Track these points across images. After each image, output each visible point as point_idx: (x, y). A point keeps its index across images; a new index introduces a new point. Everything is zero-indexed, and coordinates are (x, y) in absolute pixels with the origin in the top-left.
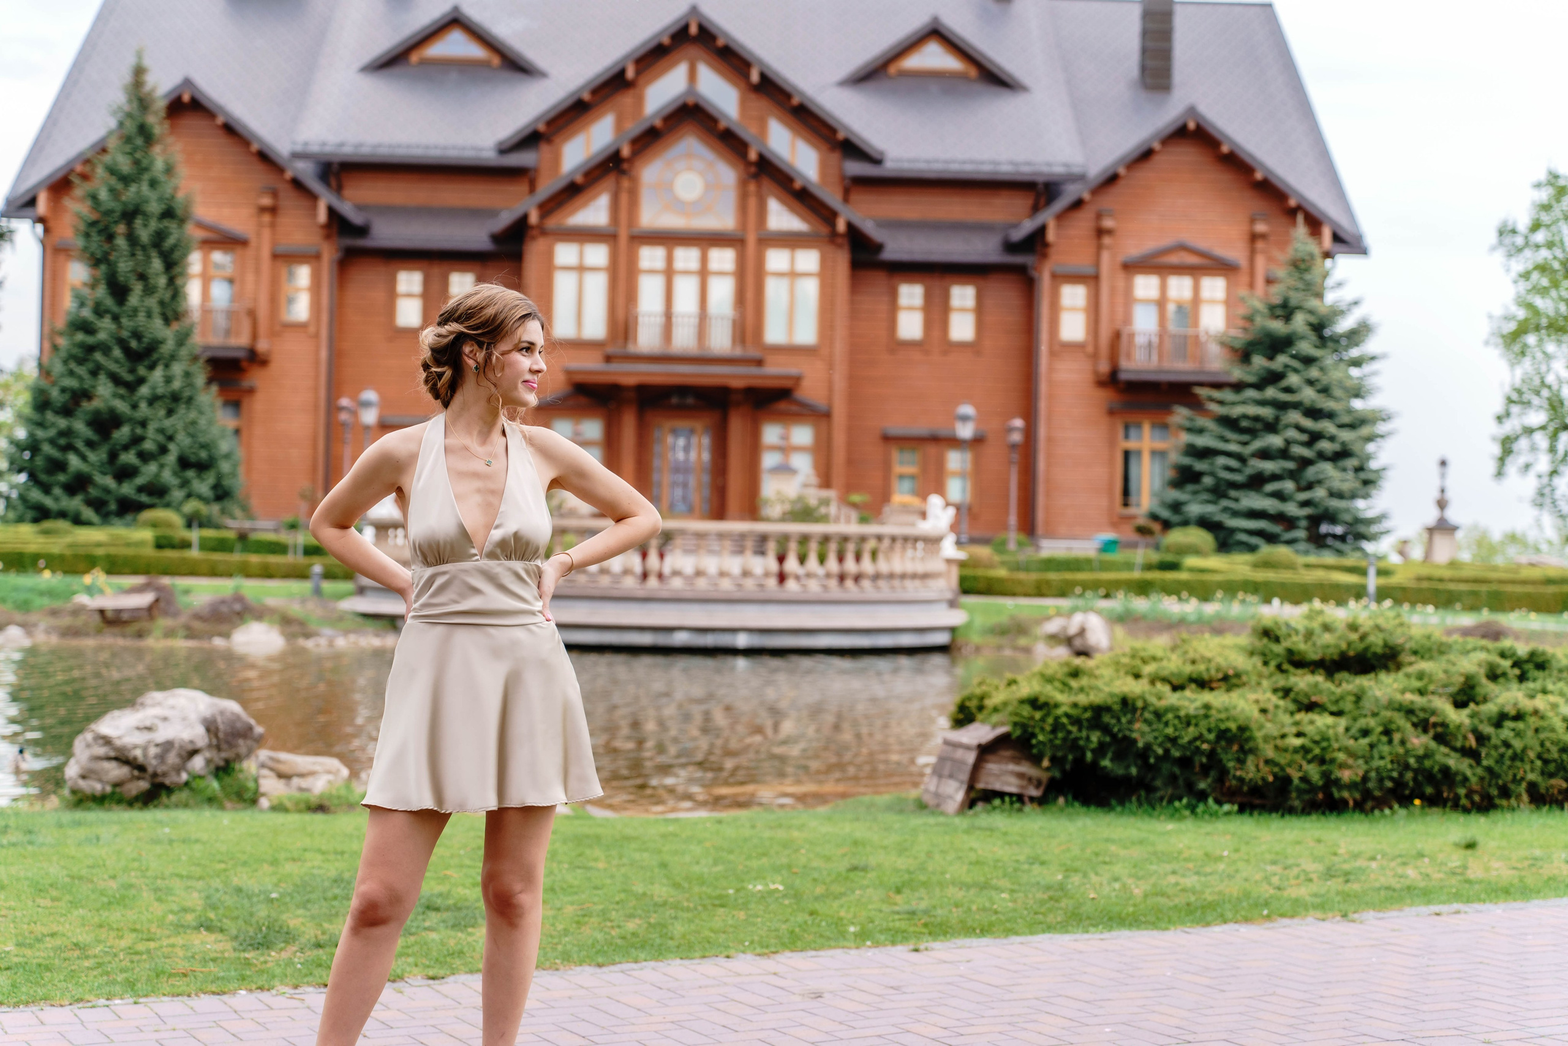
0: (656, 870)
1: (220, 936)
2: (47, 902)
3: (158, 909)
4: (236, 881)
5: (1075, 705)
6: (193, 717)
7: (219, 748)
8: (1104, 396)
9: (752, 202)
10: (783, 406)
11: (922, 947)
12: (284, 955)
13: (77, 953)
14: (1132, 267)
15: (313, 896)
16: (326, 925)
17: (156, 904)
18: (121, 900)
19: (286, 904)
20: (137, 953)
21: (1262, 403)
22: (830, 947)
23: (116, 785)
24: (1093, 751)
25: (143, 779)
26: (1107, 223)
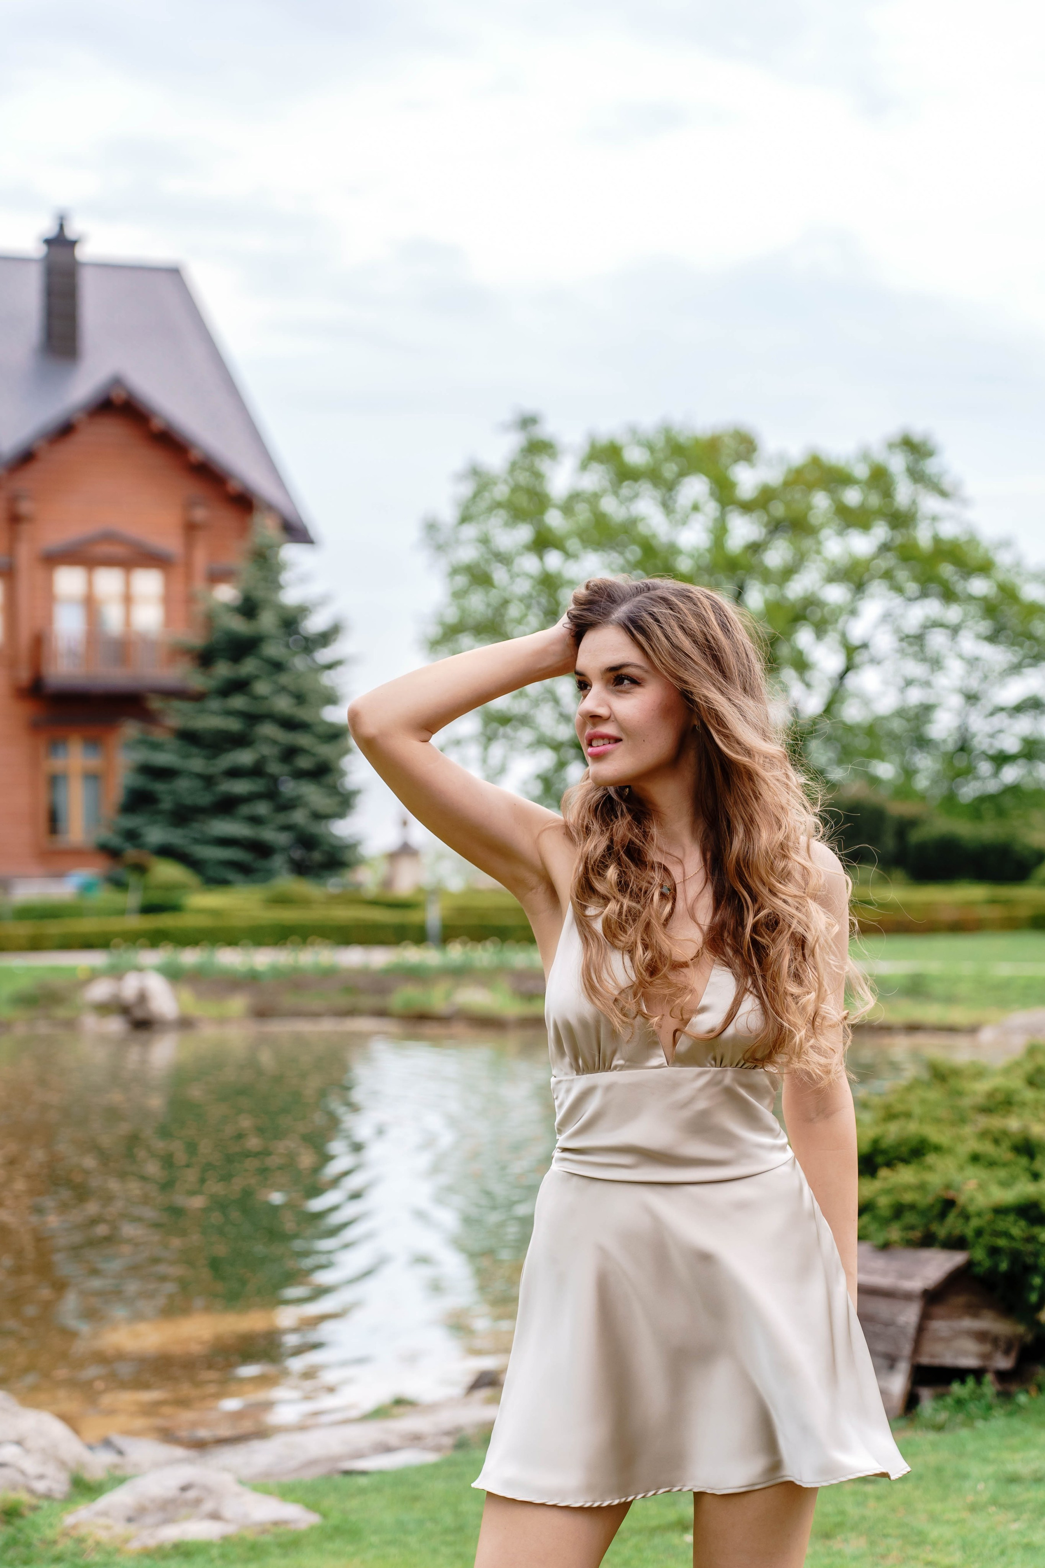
8: (23, 711)
14: (54, 559)
21: (229, 713)
26: (25, 507)
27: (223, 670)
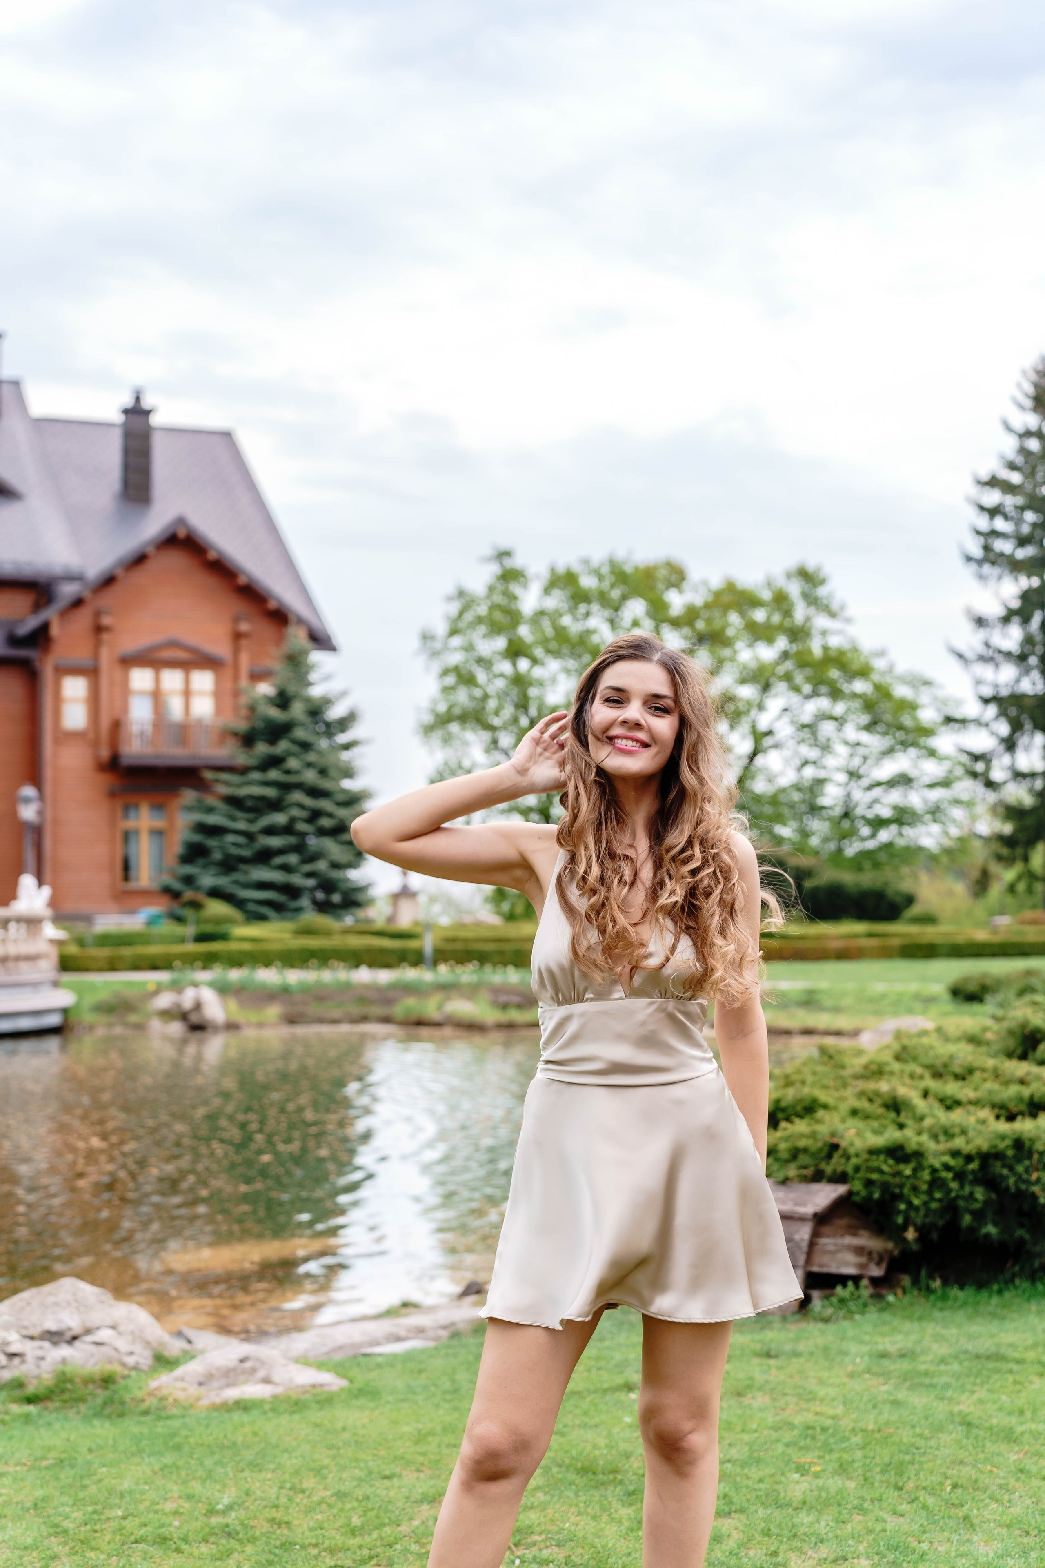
8: (105, 780)
14: (129, 661)
21: (267, 784)
26: (106, 620)
27: (262, 748)
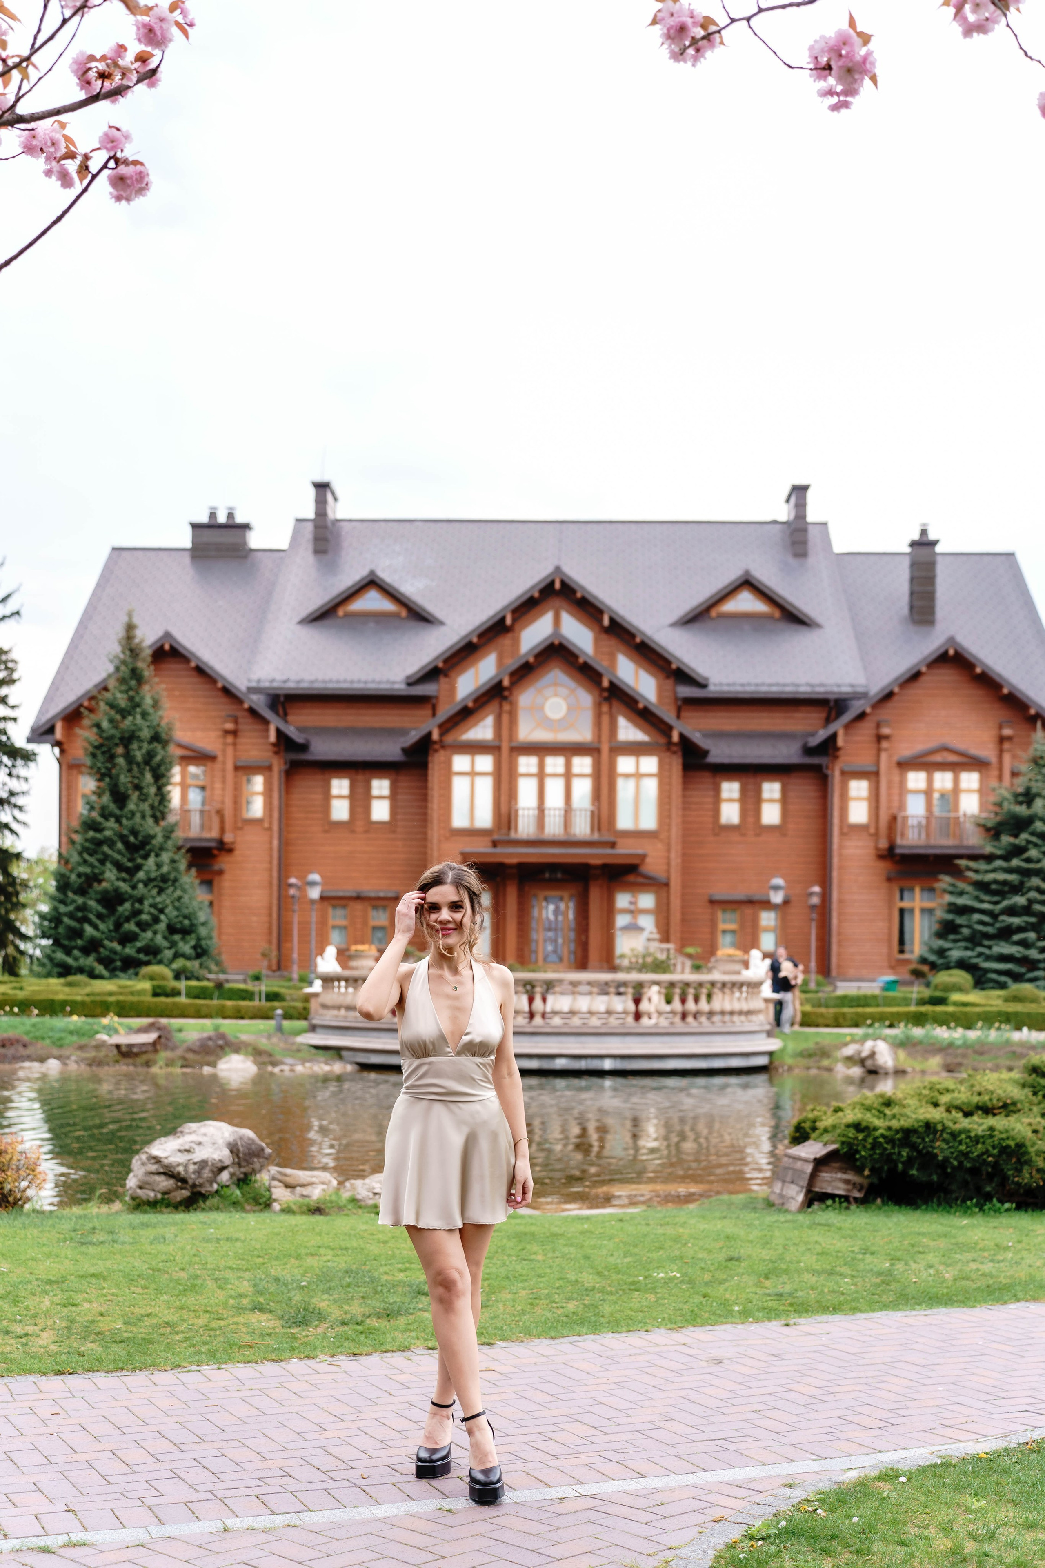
0: (582, 1262)
1: (270, 1316)
2: (139, 1290)
3: (221, 1295)
4: (273, 1272)
5: (889, 1128)
6: (221, 1142)
7: (239, 1165)
8: (883, 867)
9: (605, 719)
10: (631, 878)
11: (791, 1322)
12: (319, 1331)
13: (168, 1330)
14: (905, 765)
15: (333, 1284)
16: (346, 1307)
17: (219, 1291)
18: (192, 1288)
19: (313, 1290)
20: (211, 1330)
21: (1010, 871)
22: (722, 1323)
23: (164, 1193)
24: (903, 1163)
25: (185, 1188)
26: (886, 731)
27: (1006, 839)
